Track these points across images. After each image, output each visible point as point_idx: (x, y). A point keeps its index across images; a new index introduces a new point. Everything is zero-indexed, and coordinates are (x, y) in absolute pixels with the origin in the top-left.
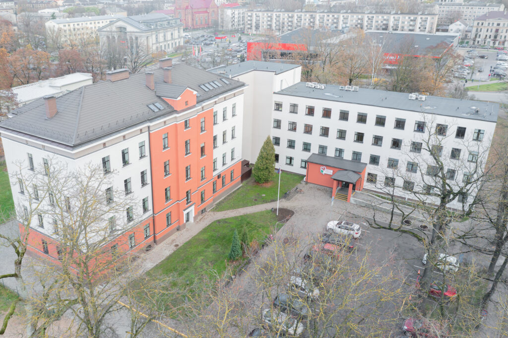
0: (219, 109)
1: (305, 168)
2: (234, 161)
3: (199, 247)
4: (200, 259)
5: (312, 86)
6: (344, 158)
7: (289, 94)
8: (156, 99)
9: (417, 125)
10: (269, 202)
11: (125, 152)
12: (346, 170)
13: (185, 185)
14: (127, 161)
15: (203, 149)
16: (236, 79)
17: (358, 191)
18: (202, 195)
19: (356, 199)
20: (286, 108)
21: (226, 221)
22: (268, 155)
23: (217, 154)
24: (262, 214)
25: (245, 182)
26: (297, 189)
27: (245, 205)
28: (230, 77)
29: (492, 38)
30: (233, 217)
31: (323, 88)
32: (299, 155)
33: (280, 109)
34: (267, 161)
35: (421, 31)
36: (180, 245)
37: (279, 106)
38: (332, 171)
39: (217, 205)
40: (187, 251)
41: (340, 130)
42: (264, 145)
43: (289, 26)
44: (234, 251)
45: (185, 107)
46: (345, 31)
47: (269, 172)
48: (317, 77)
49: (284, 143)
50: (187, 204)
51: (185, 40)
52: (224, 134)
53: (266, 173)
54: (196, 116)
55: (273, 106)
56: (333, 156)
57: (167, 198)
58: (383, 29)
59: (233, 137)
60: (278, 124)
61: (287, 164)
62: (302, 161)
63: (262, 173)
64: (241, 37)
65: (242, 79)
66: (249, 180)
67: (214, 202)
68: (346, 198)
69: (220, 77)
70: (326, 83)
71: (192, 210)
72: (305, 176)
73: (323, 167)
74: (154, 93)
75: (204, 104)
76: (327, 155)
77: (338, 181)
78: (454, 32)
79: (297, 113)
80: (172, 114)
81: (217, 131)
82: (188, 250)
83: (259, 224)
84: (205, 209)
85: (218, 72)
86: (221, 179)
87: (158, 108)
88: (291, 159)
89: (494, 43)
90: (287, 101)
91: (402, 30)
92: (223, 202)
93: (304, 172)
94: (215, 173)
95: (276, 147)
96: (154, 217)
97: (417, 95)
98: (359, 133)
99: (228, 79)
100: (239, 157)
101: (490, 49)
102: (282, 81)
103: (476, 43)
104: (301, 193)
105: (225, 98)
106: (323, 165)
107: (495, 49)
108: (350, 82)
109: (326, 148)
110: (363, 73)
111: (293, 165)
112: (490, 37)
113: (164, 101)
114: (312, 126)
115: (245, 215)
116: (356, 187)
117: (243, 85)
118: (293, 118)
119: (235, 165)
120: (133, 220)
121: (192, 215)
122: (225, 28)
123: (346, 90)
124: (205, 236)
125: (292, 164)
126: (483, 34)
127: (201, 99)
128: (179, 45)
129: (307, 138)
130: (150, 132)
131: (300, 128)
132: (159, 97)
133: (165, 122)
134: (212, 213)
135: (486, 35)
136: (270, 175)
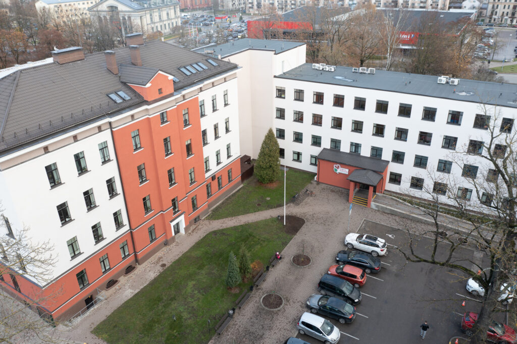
0: (206, 97)
1: (315, 165)
2: (231, 159)
3: (191, 267)
4: (191, 284)
5: (319, 67)
6: (361, 155)
7: (293, 77)
8: (120, 86)
9: (450, 116)
10: (275, 207)
11: (81, 156)
12: (365, 169)
13: (170, 192)
14: (84, 168)
15: (189, 148)
16: (226, 60)
17: (380, 194)
18: (193, 202)
19: (378, 204)
20: (290, 94)
21: (224, 232)
22: (270, 151)
23: (209, 152)
24: (266, 223)
25: (246, 181)
26: (307, 191)
27: (246, 212)
28: (220, 57)
29: (510, 15)
30: (231, 228)
31: (333, 70)
32: (308, 150)
33: (283, 96)
34: (270, 159)
35: (433, 8)
36: (168, 265)
37: (281, 93)
38: (347, 170)
39: (213, 211)
40: (176, 273)
41: (355, 121)
42: (265, 140)
43: (292, 4)
44: (230, 277)
45: (158, 96)
46: (352, 8)
47: (274, 171)
48: (325, 58)
49: (289, 136)
50: (174, 213)
51: (183, 20)
52: (216, 128)
53: (270, 172)
54: (176, 107)
55: (275, 93)
56: (348, 151)
57: (147, 209)
58: (392, 6)
59: (227, 130)
60: (281, 114)
61: (294, 160)
62: (311, 157)
63: (265, 172)
64: (243, 16)
65: (233, 59)
66: (251, 179)
67: (209, 208)
68: (366, 203)
69: (206, 58)
70: (336, 65)
71: (182, 219)
72: (315, 174)
73: (337, 165)
74: (118, 78)
75: (184, 92)
76: (341, 150)
77: (356, 183)
78: (469, 9)
79: (303, 101)
80: (141, 106)
81: (206, 124)
82: (177, 271)
83: (263, 236)
84: (199, 217)
85: (206, 51)
86: (216, 180)
87: (122, 98)
88: (299, 154)
89: (512, 21)
90: (290, 86)
91: (413, 8)
92: (221, 208)
93: (314, 169)
94: (208, 175)
95: (280, 141)
96: (131, 232)
97: (447, 78)
98: (378, 125)
99: (216, 59)
100: (236, 153)
101: (508, 27)
102: (283, 62)
103: (492, 21)
104: (311, 196)
105: (213, 83)
106: (337, 163)
107: (513, 27)
108: (362, 64)
109: (339, 142)
110: (375, 53)
111: (301, 162)
112: (507, 15)
113: (130, 88)
114: (322, 116)
115: (246, 225)
116: (377, 190)
117: (235, 67)
118: (299, 106)
119: (233, 163)
120: (103, 239)
121: (183, 226)
122: (225, 8)
123: (361, 73)
124: (198, 253)
125: (300, 160)
126: (500, 10)
127: (180, 85)
128: (176, 25)
129: (317, 131)
130: (113, 130)
131: (308, 119)
132: (124, 84)
133: (132, 116)
134: (207, 222)
135: (503, 12)
136: (275, 174)
